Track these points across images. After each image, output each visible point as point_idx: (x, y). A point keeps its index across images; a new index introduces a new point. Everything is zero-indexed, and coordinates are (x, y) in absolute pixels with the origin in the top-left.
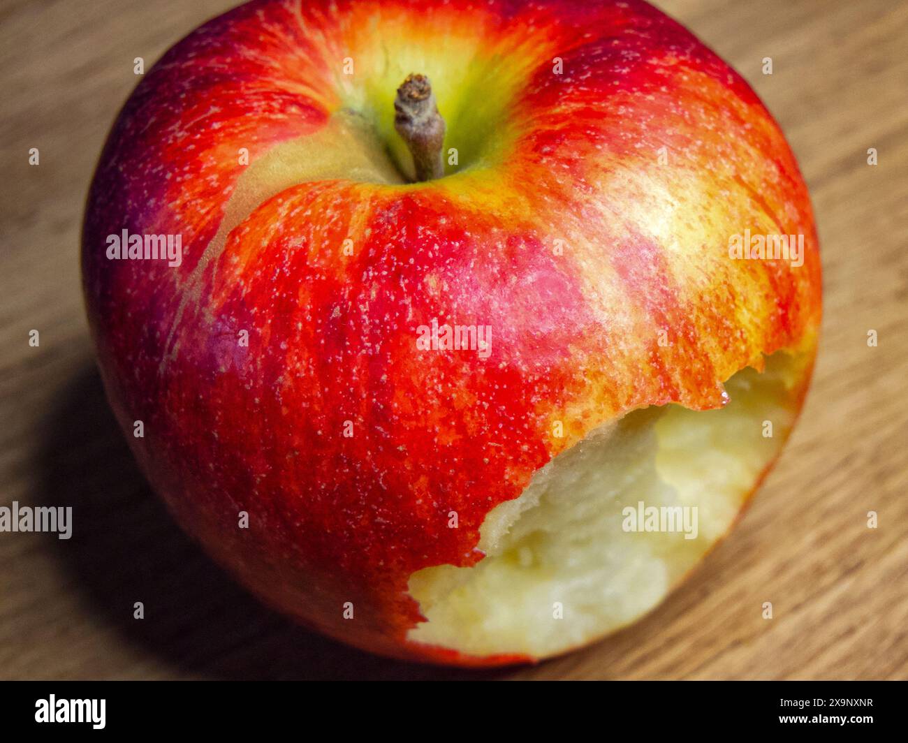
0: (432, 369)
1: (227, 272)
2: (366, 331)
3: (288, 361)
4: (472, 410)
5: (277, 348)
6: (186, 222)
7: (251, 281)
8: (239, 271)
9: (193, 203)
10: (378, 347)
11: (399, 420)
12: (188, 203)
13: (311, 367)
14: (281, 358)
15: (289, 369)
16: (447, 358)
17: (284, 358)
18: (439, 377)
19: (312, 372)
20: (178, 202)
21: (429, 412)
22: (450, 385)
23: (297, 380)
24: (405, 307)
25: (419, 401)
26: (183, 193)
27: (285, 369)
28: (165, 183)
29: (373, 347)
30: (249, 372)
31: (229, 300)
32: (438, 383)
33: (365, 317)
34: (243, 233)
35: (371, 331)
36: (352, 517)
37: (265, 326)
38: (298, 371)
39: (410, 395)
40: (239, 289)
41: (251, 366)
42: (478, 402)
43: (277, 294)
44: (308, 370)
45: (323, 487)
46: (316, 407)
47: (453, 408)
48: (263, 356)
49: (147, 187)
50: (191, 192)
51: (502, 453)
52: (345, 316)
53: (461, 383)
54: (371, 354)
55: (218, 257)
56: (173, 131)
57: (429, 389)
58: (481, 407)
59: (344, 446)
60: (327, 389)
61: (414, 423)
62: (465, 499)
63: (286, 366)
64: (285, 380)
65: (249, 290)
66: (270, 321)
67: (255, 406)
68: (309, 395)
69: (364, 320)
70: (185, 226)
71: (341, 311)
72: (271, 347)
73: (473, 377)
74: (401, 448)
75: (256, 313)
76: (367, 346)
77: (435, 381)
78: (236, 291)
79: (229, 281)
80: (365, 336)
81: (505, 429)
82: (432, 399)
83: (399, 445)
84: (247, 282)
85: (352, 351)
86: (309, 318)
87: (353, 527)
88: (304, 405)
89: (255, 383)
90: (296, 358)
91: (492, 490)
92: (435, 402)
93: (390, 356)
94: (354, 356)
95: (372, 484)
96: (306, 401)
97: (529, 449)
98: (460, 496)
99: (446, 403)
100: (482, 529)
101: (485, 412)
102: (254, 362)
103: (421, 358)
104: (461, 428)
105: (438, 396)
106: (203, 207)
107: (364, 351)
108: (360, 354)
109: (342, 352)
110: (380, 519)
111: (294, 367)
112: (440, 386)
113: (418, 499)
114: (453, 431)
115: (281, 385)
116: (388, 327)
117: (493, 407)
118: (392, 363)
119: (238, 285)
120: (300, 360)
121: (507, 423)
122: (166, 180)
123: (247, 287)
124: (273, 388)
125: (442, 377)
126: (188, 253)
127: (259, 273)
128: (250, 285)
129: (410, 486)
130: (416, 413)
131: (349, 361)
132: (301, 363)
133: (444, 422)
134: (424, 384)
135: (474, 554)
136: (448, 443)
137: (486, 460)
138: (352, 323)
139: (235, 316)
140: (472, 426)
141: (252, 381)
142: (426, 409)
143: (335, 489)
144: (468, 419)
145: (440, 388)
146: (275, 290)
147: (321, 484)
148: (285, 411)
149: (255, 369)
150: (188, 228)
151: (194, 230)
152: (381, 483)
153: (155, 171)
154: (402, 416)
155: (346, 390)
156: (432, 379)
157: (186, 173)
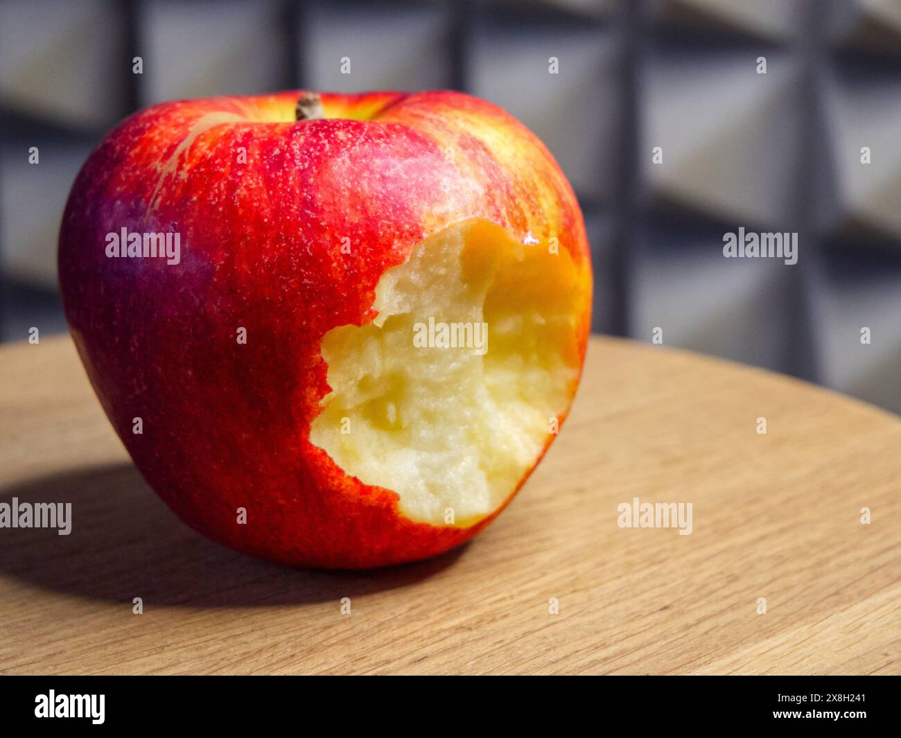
2: (298, 157)
5: (235, 175)
11: (321, 206)
17: (241, 179)
21: (342, 199)
24: (324, 145)
36: (285, 282)
44: (257, 183)
45: (266, 260)
46: (264, 205)
47: (359, 197)
52: (283, 152)
59: (282, 227)
60: (271, 192)
61: (332, 207)
62: (367, 263)
64: (241, 192)
67: (219, 213)
81: (394, 211)
83: (321, 222)
87: (286, 290)
89: (219, 200)
91: (385, 256)
94: (290, 172)
95: (302, 253)
97: (410, 228)
98: (363, 260)
99: (354, 194)
100: (377, 290)
101: (381, 200)
104: (365, 211)
105: (348, 189)
107: (297, 168)
110: (306, 281)
113: (333, 262)
114: (359, 213)
115: (238, 195)
129: (329, 252)
130: (334, 200)
131: (286, 174)
133: (353, 206)
135: (371, 312)
143: (275, 261)
144: (369, 204)
145: (349, 185)
147: (265, 258)
148: (241, 211)
152: (308, 251)
154: (324, 203)
155: (285, 191)
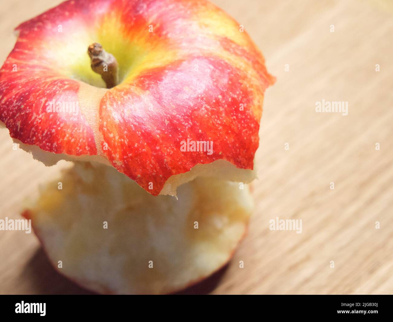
0: (212, 117)
1: (113, 141)
3: (163, 152)
4: (232, 123)
6: (78, 139)
7: (125, 137)
8: (117, 138)
9: (74, 131)
10: (190, 122)
12: (72, 133)
13: (173, 147)
14: (160, 153)
15: (166, 154)
16: (213, 110)
18: (216, 118)
19: (175, 149)
20: (67, 135)
22: (221, 118)
23: (171, 156)
25: (216, 131)
26: (66, 131)
27: (164, 155)
28: (55, 134)
29: (189, 124)
30: (151, 168)
31: (122, 150)
32: (217, 120)
33: (178, 116)
34: (105, 125)
35: (184, 119)
37: (145, 147)
38: (170, 153)
39: (212, 131)
40: (123, 143)
41: (150, 165)
42: (232, 118)
43: (140, 133)
48: (153, 158)
49: (47, 142)
50: (69, 129)
51: (248, 132)
53: (223, 115)
54: (190, 126)
55: (103, 140)
56: (36, 118)
57: (216, 124)
58: (234, 119)
63: (164, 154)
65: (128, 140)
66: (146, 144)
68: (179, 158)
69: (179, 117)
70: (79, 141)
71: (168, 120)
72: (153, 152)
73: (225, 110)
74: (220, 153)
75: (138, 145)
76: (187, 125)
77: (216, 120)
78: (122, 145)
79: (116, 144)
80: (183, 122)
82: (219, 127)
84: (124, 139)
85: (183, 131)
86: (159, 132)
88: (179, 163)
90: (166, 148)
92: (221, 128)
93: (196, 122)
96: (179, 161)
102: (151, 163)
103: (206, 115)
106: (80, 130)
108: (186, 129)
109: (180, 134)
111: (167, 152)
112: (218, 121)
116: (188, 113)
117: (237, 116)
118: (199, 124)
119: (121, 142)
120: (167, 148)
121: (243, 119)
122: (54, 133)
123: (126, 140)
124: (165, 166)
125: (217, 117)
126: (89, 148)
127: (126, 132)
128: (126, 138)
132: (169, 149)
134: (213, 124)
136: (232, 140)
137: (245, 138)
138: (175, 121)
139: (130, 153)
140: (235, 128)
141: (154, 170)
142: (220, 132)
146: (137, 132)
149: (153, 165)
150: (81, 140)
151: (84, 139)
153: (44, 134)
156: (214, 120)
157: (59, 124)
